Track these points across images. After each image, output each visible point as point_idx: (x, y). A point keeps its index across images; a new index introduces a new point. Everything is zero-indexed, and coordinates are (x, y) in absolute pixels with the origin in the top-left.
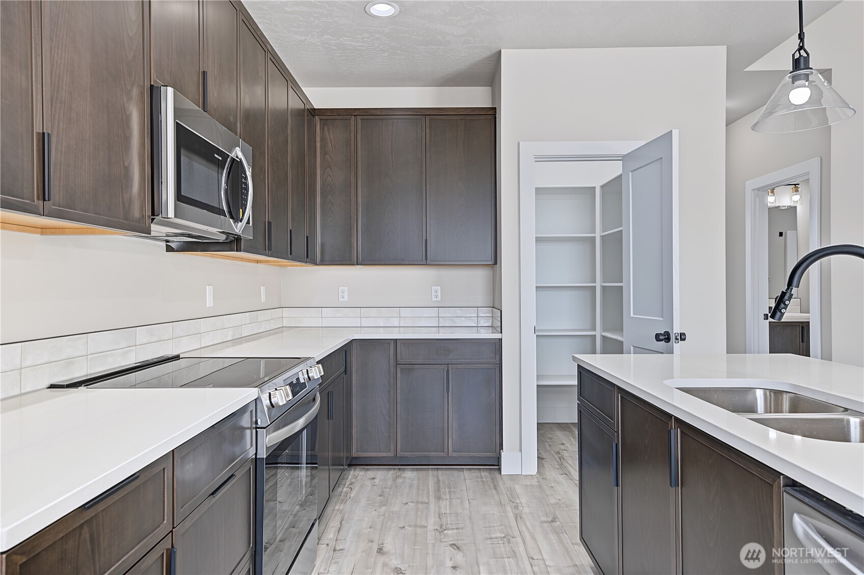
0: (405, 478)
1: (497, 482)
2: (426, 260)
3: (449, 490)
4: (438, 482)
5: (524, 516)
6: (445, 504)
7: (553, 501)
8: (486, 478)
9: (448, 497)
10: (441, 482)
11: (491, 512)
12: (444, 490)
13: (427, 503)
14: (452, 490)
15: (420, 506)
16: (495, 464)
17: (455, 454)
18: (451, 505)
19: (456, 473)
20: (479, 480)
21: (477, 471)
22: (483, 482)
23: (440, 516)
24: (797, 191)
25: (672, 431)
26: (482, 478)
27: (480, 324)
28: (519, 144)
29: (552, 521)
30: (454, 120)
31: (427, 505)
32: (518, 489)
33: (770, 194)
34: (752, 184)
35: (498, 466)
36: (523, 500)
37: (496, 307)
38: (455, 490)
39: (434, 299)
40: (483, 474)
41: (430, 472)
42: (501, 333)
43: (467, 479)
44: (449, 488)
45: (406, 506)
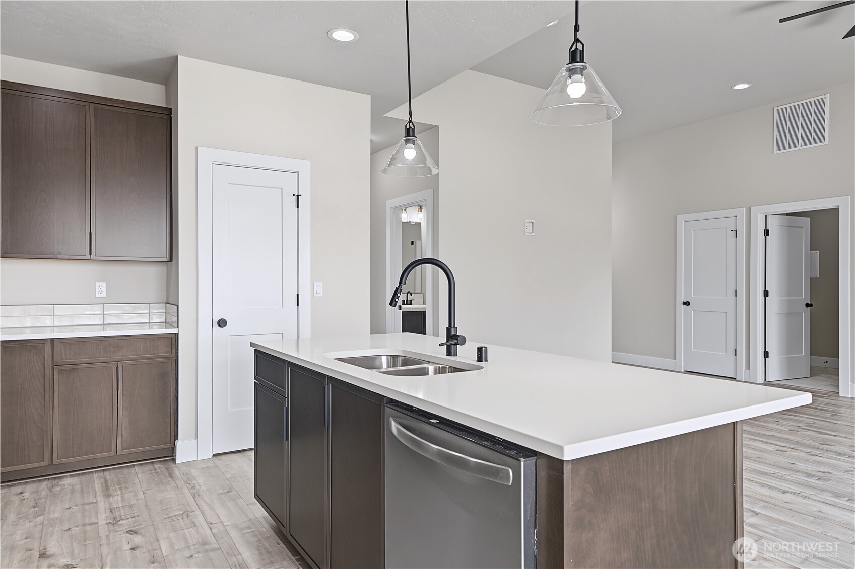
0: (64, 485)
1: (172, 470)
2: (90, 254)
3: (119, 486)
4: (106, 482)
5: (201, 493)
6: (116, 501)
7: (228, 476)
8: (160, 469)
9: (119, 492)
10: (109, 481)
11: (168, 497)
12: (114, 488)
13: (95, 503)
14: (124, 485)
15: (87, 507)
16: (170, 454)
17: (125, 452)
18: (123, 499)
19: (126, 471)
20: (153, 472)
21: (149, 465)
22: (157, 473)
23: (111, 510)
24: (421, 211)
25: (326, 387)
26: (155, 469)
27: (152, 320)
28: (196, 148)
29: (229, 492)
30: (124, 112)
31: (95, 504)
32: (194, 472)
33: (404, 212)
34: (391, 203)
35: (173, 456)
36: (200, 481)
37: (170, 303)
38: (127, 485)
39: (98, 295)
40: (156, 466)
41: (95, 474)
42: (178, 327)
43: (140, 475)
44: (120, 484)
45: (70, 510)
